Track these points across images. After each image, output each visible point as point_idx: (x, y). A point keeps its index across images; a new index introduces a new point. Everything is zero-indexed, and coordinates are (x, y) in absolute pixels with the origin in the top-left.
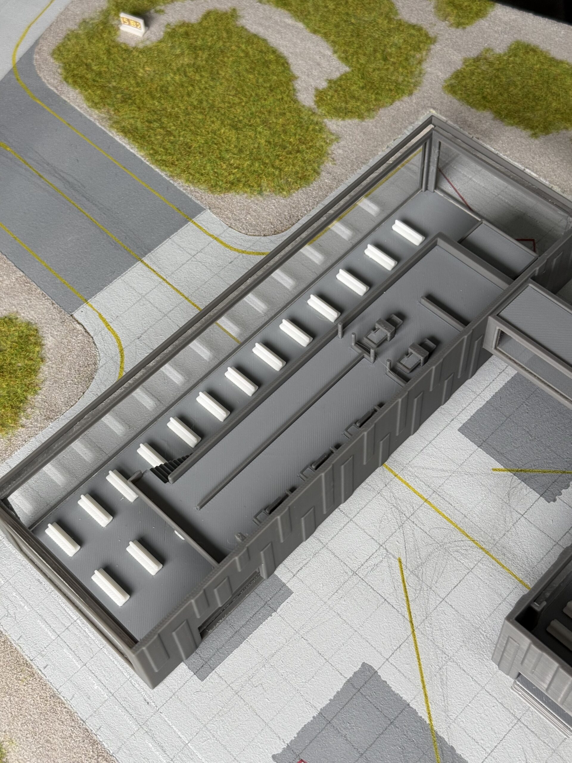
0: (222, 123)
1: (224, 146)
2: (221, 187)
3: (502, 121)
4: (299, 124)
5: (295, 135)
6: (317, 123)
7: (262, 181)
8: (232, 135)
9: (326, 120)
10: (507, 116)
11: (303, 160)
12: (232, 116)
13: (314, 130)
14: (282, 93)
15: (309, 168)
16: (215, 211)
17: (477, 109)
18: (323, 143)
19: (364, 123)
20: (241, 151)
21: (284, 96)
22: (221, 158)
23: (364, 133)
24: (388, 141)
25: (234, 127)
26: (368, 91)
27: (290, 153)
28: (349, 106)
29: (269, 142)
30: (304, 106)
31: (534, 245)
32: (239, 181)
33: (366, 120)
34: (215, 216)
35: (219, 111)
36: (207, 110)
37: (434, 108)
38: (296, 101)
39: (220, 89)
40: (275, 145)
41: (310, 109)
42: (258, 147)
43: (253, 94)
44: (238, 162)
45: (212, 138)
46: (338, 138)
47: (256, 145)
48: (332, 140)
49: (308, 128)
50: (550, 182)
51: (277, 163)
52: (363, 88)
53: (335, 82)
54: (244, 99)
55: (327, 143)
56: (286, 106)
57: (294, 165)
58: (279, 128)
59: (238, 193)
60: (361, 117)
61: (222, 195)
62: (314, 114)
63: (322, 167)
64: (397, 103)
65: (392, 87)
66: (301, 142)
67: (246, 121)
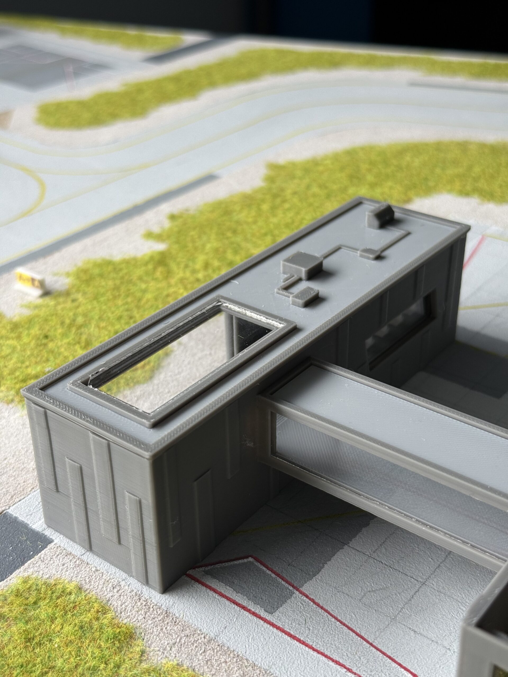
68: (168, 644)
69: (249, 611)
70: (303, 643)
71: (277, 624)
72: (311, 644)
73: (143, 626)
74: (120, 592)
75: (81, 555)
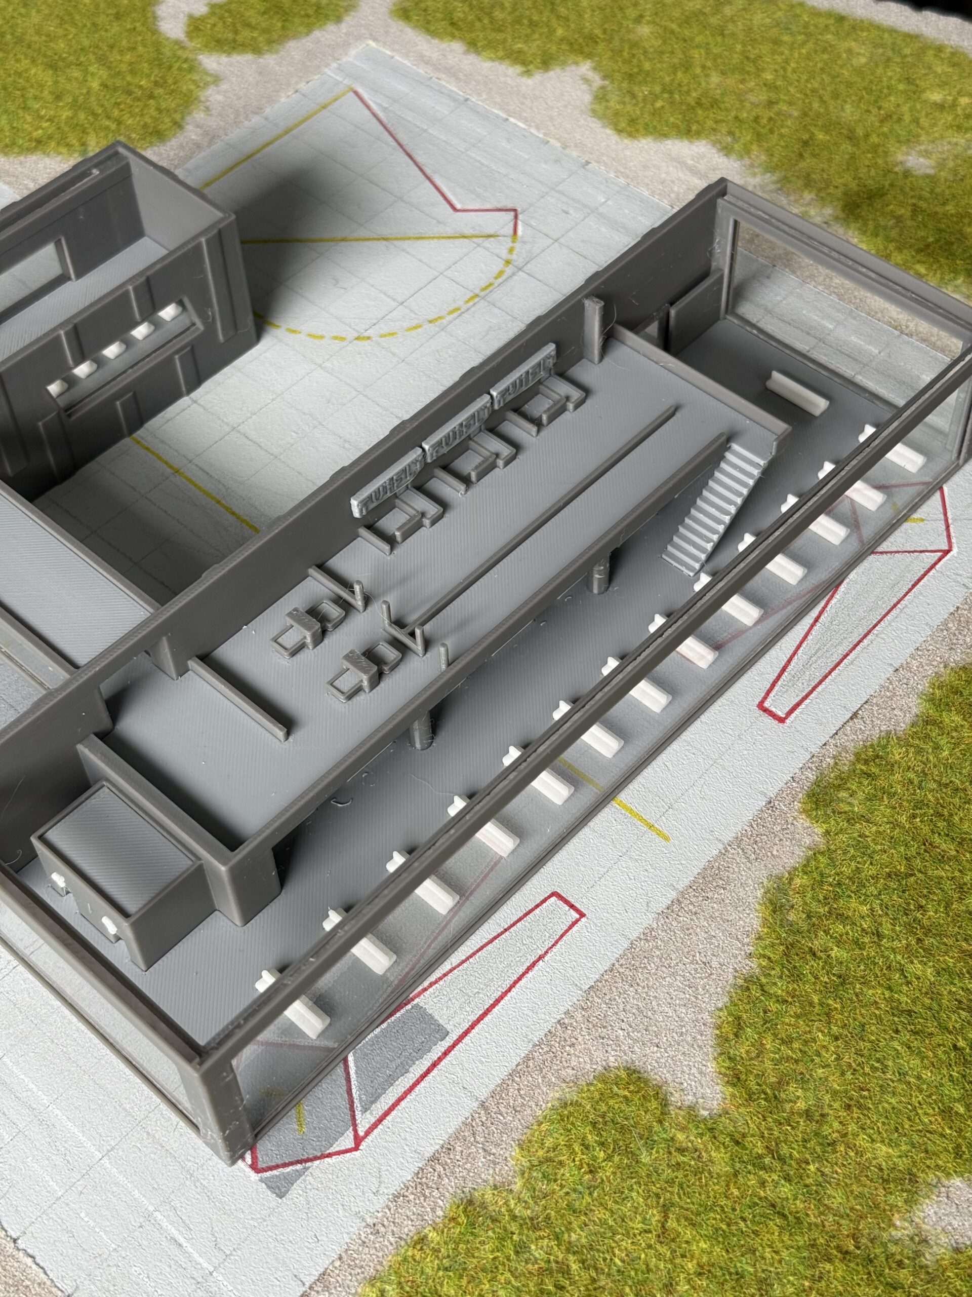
0: (33, 61)
1: (32, 92)
2: (20, 147)
3: (478, 53)
4: (158, 62)
5: (148, 76)
6: (186, 60)
7: (89, 138)
8: (47, 77)
9: (201, 57)
10: (484, 48)
11: (159, 110)
12: (49, 53)
13: (180, 69)
14: (133, 21)
15: (167, 120)
16: (8, 179)
17: (442, 39)
18: (192, 87)
19: (261, 60)
20: (58, 98)
21: (138, 24)
22: (25, 108)
23: (260, 73)
24: (297, 83)
25: (53, 66)
26: (271, 18)
27: (139, 99)
28: (239, 38)
29: (106, 86)
30: (168, 39)
31: (516, 217)
32: (50, 137)
33: (266, 56)
34: (5, 187)
35: (29, 47)
36: (11, 45)
37: (375, 40)
38: (155, 32)
39: (35, 18)
40: (115, 89)
41: (177, 42)
42: (88, 93)
43: (89, 25)
44: (52, 113)
45: (14, 81)
46: (217, 79)
47: (84, 91)
48: (207, 84)
49: (170, 67)
50: (545, 134)
51: (116, 113)
52: (264, 13)
53: (221, 6)
54: (74, 31)
55: (198, 87)
56: (140, 38)
57: (142, 115)
58: (124, 67)
59: (48, 155)
60: (257, 51)
61: (22, 158)
62: (183, 48)
63: (188, 119)
64: (317, 34)
65: (310, 11)
66: (156, 83)
67: (72, 58)
68: (484, 1158)
69: (440, 1059)
70: (497, 1002)
71: (465, 1028)
72: (500, 993)
73: (451, 1191)
74: (386, 1223)
75: (304, 1284)
